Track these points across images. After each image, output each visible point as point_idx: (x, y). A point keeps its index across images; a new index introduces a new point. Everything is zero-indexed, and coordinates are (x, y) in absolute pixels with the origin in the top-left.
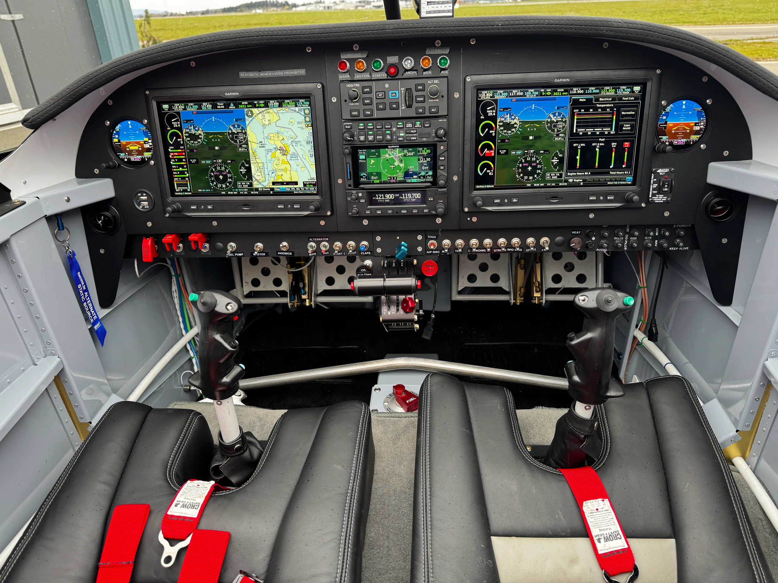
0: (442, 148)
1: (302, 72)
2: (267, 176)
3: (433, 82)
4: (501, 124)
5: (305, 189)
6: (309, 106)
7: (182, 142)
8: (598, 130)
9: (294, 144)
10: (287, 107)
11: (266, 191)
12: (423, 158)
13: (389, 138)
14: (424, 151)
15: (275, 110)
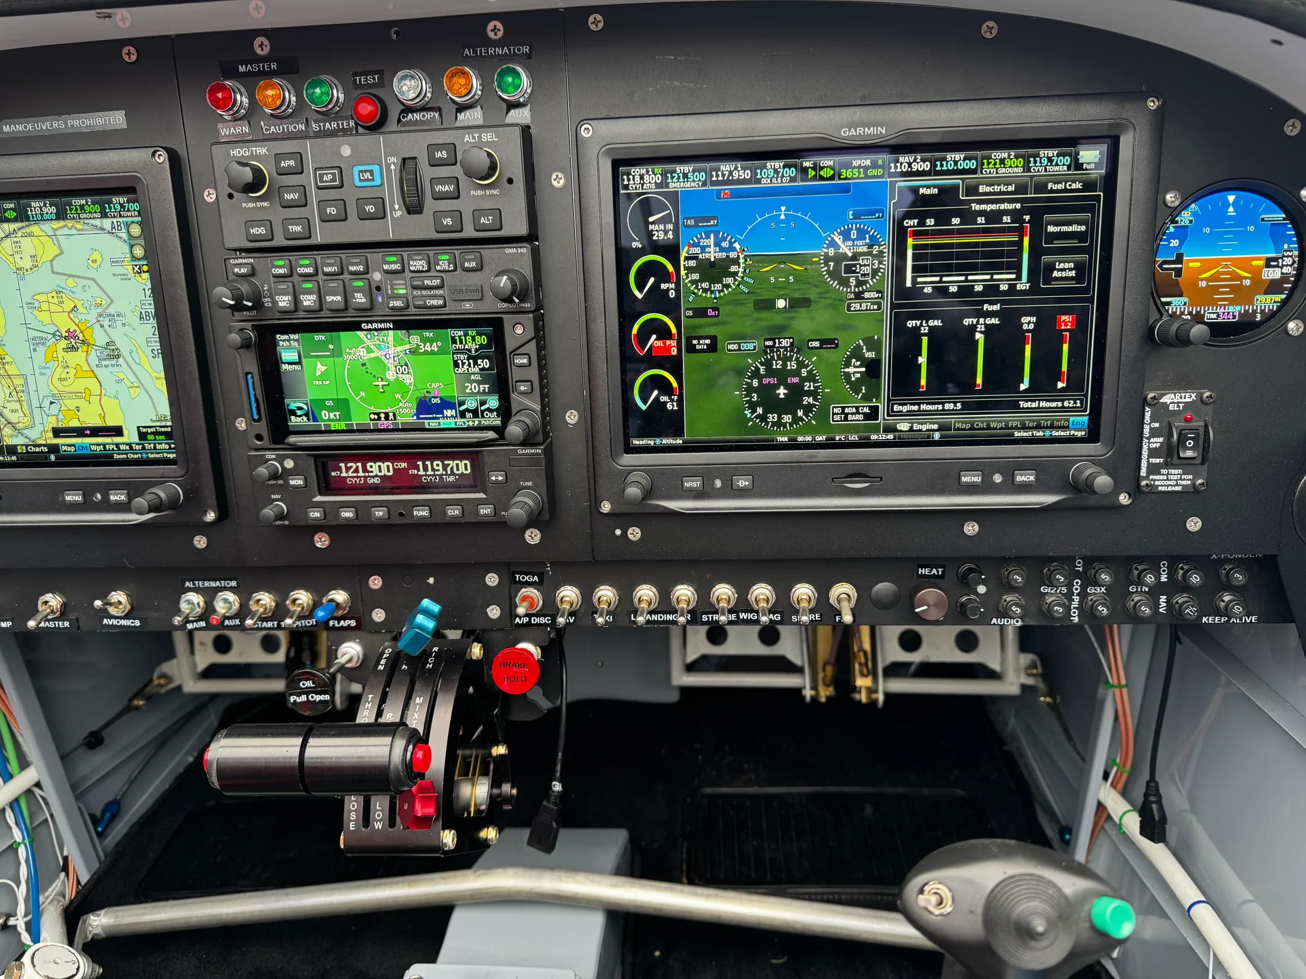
0: (519, 330)
1: (116, 119)
2: (37, 412)
3: (480, 137)
4: (692, 263)
5: (144, 448)
6: (139, 215)
8: (979, 280)
9: (106, 323)
10: (80, 218)
11: (36, 452)
12: (468, 359)
13: (364, 300)
14: (469, 338)
15: (48, 227)
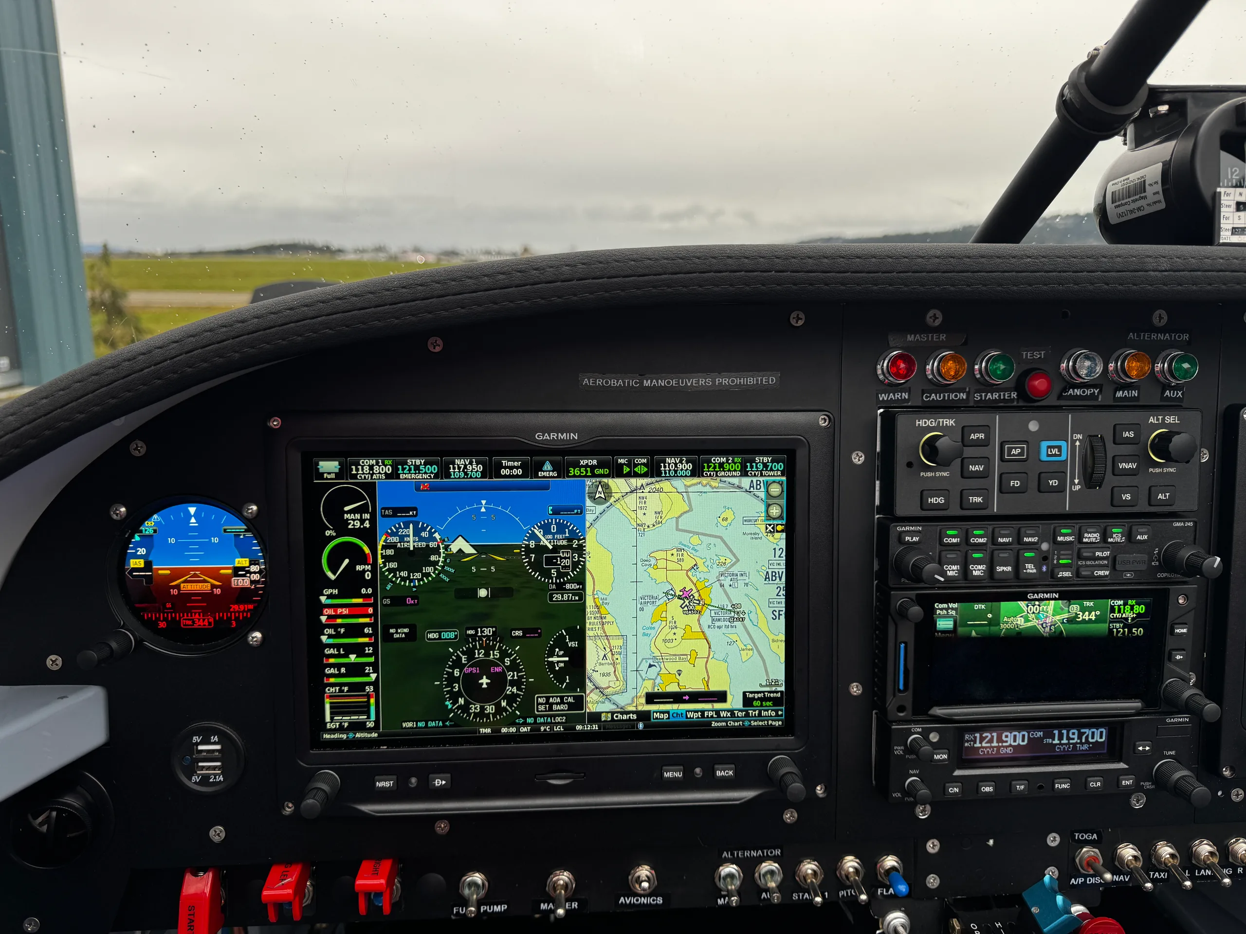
0: (1184, 601)
1: (770, 379)
2: (631, 676)
3: (1163, 419)
5: (747, 715)
6: (783, 475)
7: (368, 576)
9: (727, 582)
10: (717, 476)
11: (623, 720)
12: (1123, 628)
13: (1035, 571)
14: (1128, 608)
15: (679, 483)
